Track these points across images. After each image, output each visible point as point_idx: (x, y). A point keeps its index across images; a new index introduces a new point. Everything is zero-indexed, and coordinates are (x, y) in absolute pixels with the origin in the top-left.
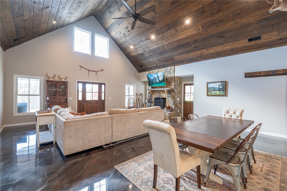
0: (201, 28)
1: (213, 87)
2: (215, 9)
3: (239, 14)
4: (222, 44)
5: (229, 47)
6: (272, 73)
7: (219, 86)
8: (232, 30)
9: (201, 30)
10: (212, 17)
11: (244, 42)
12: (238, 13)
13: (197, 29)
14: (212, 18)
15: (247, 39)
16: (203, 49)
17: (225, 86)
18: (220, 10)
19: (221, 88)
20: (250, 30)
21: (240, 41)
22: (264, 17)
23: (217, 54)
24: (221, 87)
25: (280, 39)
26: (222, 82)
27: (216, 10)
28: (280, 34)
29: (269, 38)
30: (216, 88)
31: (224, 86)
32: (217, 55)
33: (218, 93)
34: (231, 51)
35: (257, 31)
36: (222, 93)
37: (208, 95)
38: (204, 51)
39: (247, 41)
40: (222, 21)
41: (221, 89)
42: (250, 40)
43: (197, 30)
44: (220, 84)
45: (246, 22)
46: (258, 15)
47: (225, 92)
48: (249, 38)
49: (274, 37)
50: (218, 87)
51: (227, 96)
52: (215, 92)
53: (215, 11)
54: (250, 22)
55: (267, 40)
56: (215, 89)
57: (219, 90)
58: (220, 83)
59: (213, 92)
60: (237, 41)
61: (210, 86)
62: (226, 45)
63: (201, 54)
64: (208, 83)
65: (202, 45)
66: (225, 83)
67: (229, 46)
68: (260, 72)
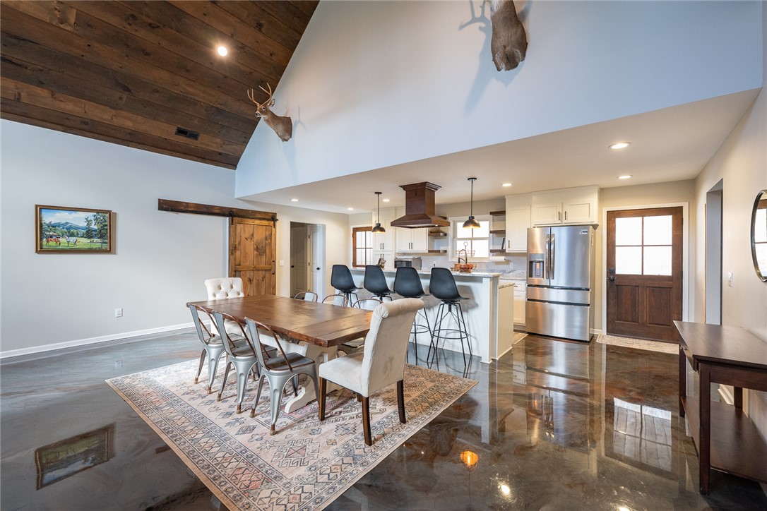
0: (72, 20)
1: (63, 222)
2: (148, 16)
3: (188, 71)
4: (114, 106)
5: (129, 124)
6: (205, 210)
7: (89, 222)
8: (157, 92)
9: (70, 25)
10: (130, 25)
11: (167, 131)
12: (188, 68)
13: (56, 12)
14: (128, 26)
15: (176, 128)
16: (41, 84)
17: (108, 223)
18: (158, 27)
19: (95, 231)
20: (190, 113)
21: (161, 123)
22: (219, 106)
23: (86, 123)
24: (94, 226)
25: (220, 154)
26: (98, 211)
27: (150, 21)
28: (224, 146)
29: (208, 145)
30: (76, 228)
31: (106, 225)
32: (84, 127)
33: (84, 242)
34: (130, 134)
35: (198, 122)
36: (97, 243)
37: (40, 250)
38: (42, 93)
39: (174, 130)
40: (147, 54)
41: (95, 233)
42: (181, 132)
43: (56, 16)
44: (92, 218)
45: (191, 95)
46: (214, 96)
47: (108, 241)
48: (179, 126)
49: (215, 145)
50: (86, 224)
51: (115, 253)
52: (72, 239)
53: (143, 17)
54: (197, 98)
55: (204, 146)
56: (72, 231)
57: (89, 234)
58: (91, 215)
59: (61, 240)
60: (154, 119)
61: (49, 218)
62: (124, 113)
63: (19, 94)
64: (40, 209)
65: (41, 70)
66: (107, 215)
67: (130, 120)
68: (188, 203)
